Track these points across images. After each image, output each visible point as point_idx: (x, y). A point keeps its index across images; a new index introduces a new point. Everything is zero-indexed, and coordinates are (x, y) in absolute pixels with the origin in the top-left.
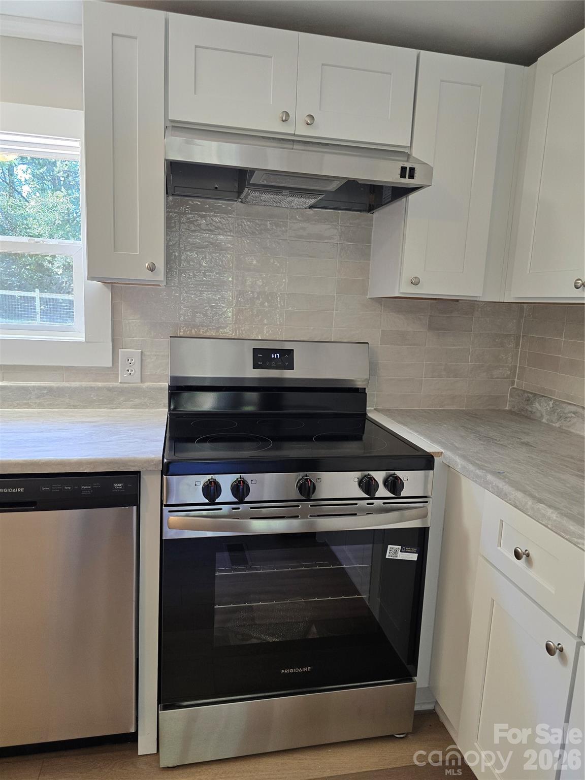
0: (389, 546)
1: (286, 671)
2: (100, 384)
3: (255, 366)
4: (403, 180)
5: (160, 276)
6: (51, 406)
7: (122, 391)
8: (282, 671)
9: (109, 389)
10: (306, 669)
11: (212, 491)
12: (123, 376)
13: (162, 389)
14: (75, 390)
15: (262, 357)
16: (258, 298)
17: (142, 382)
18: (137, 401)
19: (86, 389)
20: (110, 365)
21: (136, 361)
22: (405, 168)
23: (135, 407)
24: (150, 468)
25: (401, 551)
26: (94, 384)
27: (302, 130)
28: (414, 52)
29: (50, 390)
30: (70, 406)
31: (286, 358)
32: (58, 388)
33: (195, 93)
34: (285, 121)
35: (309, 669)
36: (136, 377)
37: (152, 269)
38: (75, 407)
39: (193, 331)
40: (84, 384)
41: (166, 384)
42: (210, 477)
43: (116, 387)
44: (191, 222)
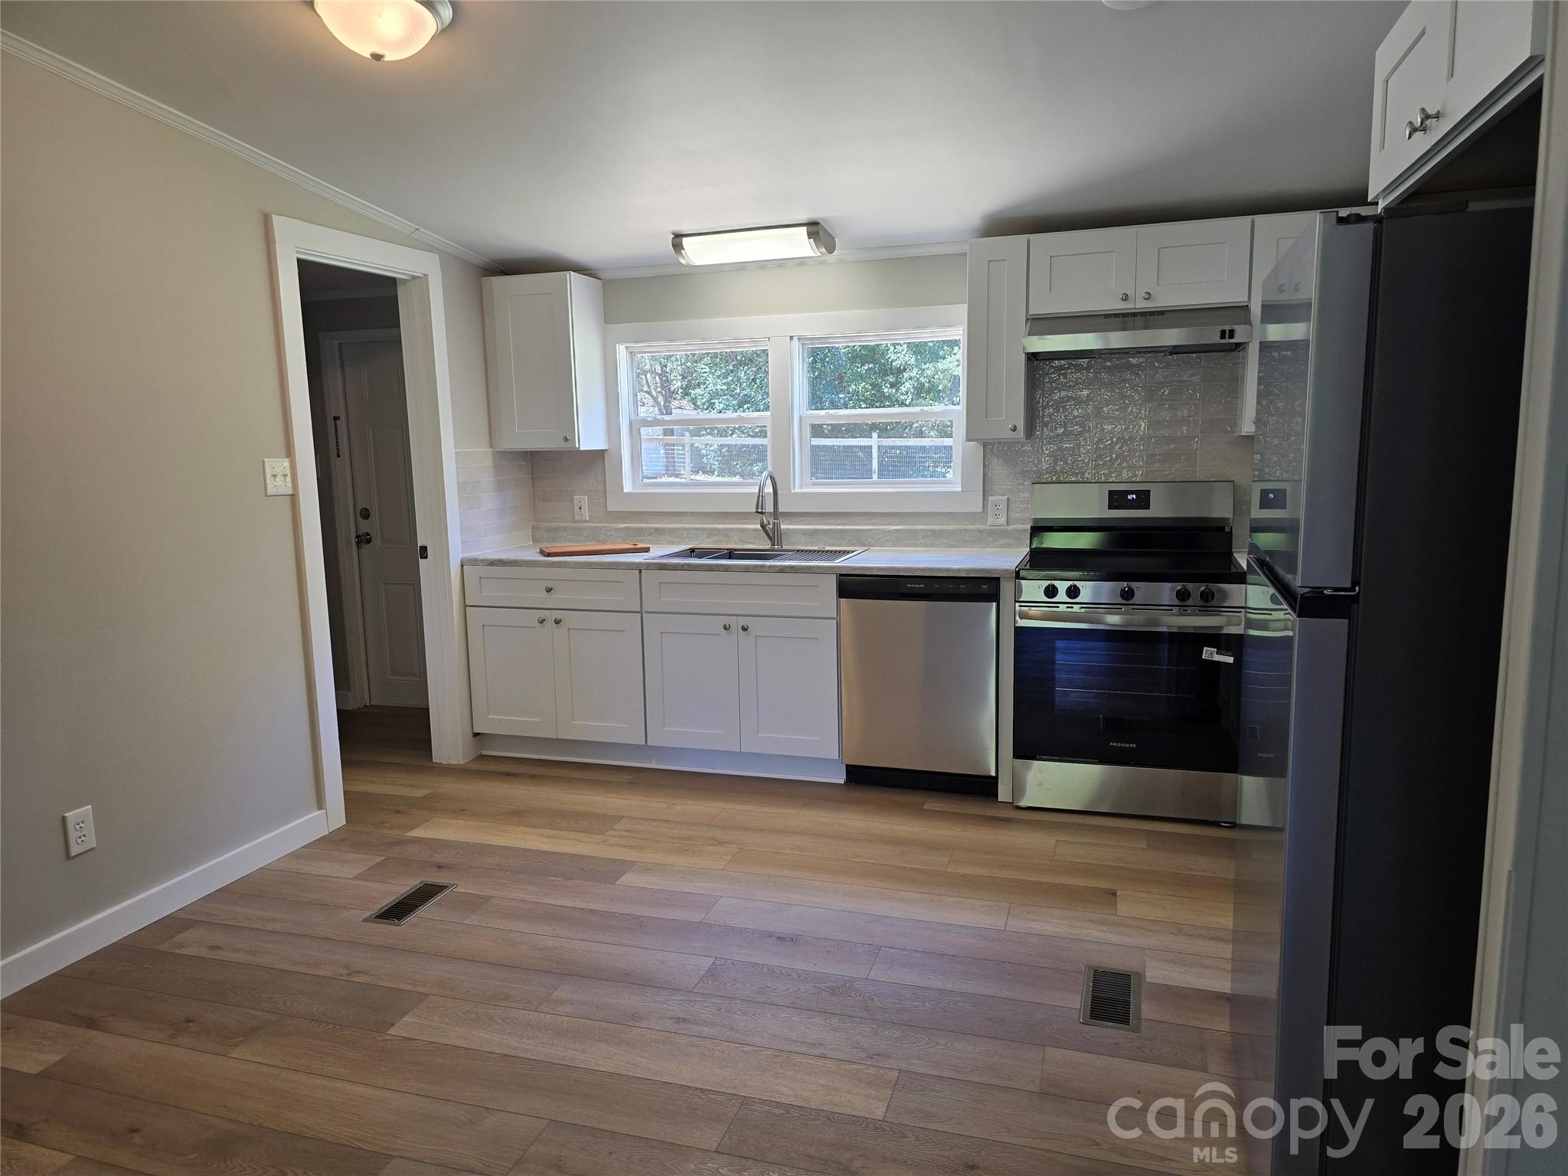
0: (1205, 648)
1: (1114, 744)
2: (972, 527)
3: (1110, 508)
4: (1223, 341)
5: (1021, 433)
6: (933, 545)
7: (990, 533)
8: (1111, 744)
9: (980, 531)
10: (1131, 745)
11: (1051, 592)
12: (991, 520)
13: (1025, 530)
14: (952, 532)
15: (1117, 499)
16: (1117, 443)
17: (1008, 524)
18: (1003, 541)
19: (961, 531)
20: (981, 510)
21: (1003, 507)
22: (1225, 331)
23: (1002, 546)
24: (1008, 576)
25: (1217, 653)
26: (967, 527)
27: (1141, 305)
28: (1249, 218)
29: (933, 532)
30: (948, 546)
31: (1143, 499)
32: (939, 530)
33: (1050, 291)
34: (1125, 300)
35: (1134, 746)
36: (1003, 520)
37: (1014, 429)
38: (952, 546)
39: (1054, 478)
40: (960, 527)
41: (1028, 527)
42: (1049, 582)
43: (986, 530)
44: (1054, 381)
